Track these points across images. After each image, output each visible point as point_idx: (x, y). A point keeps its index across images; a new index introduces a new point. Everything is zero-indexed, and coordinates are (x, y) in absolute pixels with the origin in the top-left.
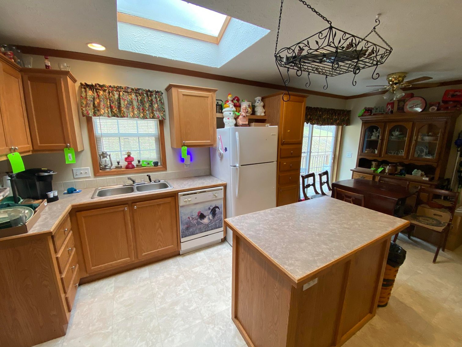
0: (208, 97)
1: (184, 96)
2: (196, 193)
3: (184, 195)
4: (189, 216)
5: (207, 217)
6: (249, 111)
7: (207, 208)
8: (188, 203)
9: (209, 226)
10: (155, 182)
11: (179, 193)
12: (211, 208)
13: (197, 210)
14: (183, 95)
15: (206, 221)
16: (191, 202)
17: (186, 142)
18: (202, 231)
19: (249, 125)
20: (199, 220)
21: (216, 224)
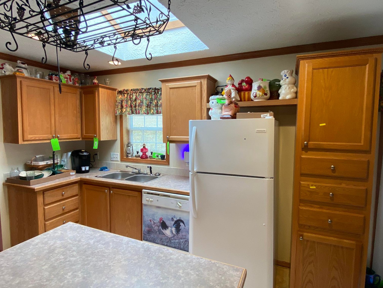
0: (195, 86)
1: (172, 89)
2: (158, 195)
3: (148, 193)
4: (151, 219)
5: (170, 228)
6: (258, 95)
7: (170, 217)
8: (149, 203)
9: (172, 241)
10: (155, 175)
11: (143, 190)
12: (175, 219)
13: (159, 215)
14: (170, 88)
15: (168, 232)
16: (153, 204)
17: (170, 137)
18: (163, 244)
19: (234, 117)
20: (160, 228)
21: (180, 243)
